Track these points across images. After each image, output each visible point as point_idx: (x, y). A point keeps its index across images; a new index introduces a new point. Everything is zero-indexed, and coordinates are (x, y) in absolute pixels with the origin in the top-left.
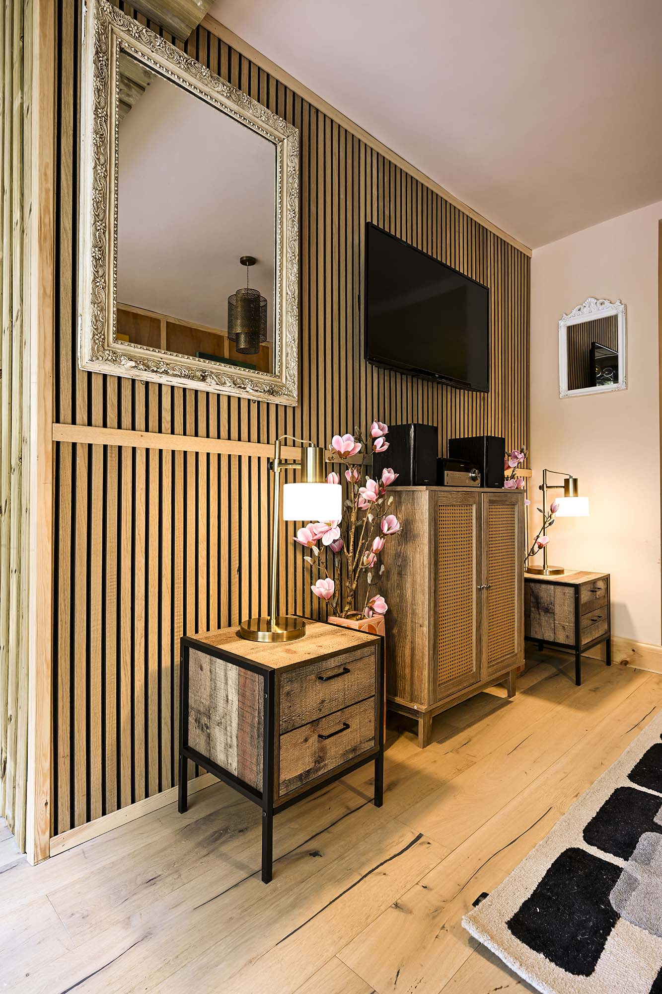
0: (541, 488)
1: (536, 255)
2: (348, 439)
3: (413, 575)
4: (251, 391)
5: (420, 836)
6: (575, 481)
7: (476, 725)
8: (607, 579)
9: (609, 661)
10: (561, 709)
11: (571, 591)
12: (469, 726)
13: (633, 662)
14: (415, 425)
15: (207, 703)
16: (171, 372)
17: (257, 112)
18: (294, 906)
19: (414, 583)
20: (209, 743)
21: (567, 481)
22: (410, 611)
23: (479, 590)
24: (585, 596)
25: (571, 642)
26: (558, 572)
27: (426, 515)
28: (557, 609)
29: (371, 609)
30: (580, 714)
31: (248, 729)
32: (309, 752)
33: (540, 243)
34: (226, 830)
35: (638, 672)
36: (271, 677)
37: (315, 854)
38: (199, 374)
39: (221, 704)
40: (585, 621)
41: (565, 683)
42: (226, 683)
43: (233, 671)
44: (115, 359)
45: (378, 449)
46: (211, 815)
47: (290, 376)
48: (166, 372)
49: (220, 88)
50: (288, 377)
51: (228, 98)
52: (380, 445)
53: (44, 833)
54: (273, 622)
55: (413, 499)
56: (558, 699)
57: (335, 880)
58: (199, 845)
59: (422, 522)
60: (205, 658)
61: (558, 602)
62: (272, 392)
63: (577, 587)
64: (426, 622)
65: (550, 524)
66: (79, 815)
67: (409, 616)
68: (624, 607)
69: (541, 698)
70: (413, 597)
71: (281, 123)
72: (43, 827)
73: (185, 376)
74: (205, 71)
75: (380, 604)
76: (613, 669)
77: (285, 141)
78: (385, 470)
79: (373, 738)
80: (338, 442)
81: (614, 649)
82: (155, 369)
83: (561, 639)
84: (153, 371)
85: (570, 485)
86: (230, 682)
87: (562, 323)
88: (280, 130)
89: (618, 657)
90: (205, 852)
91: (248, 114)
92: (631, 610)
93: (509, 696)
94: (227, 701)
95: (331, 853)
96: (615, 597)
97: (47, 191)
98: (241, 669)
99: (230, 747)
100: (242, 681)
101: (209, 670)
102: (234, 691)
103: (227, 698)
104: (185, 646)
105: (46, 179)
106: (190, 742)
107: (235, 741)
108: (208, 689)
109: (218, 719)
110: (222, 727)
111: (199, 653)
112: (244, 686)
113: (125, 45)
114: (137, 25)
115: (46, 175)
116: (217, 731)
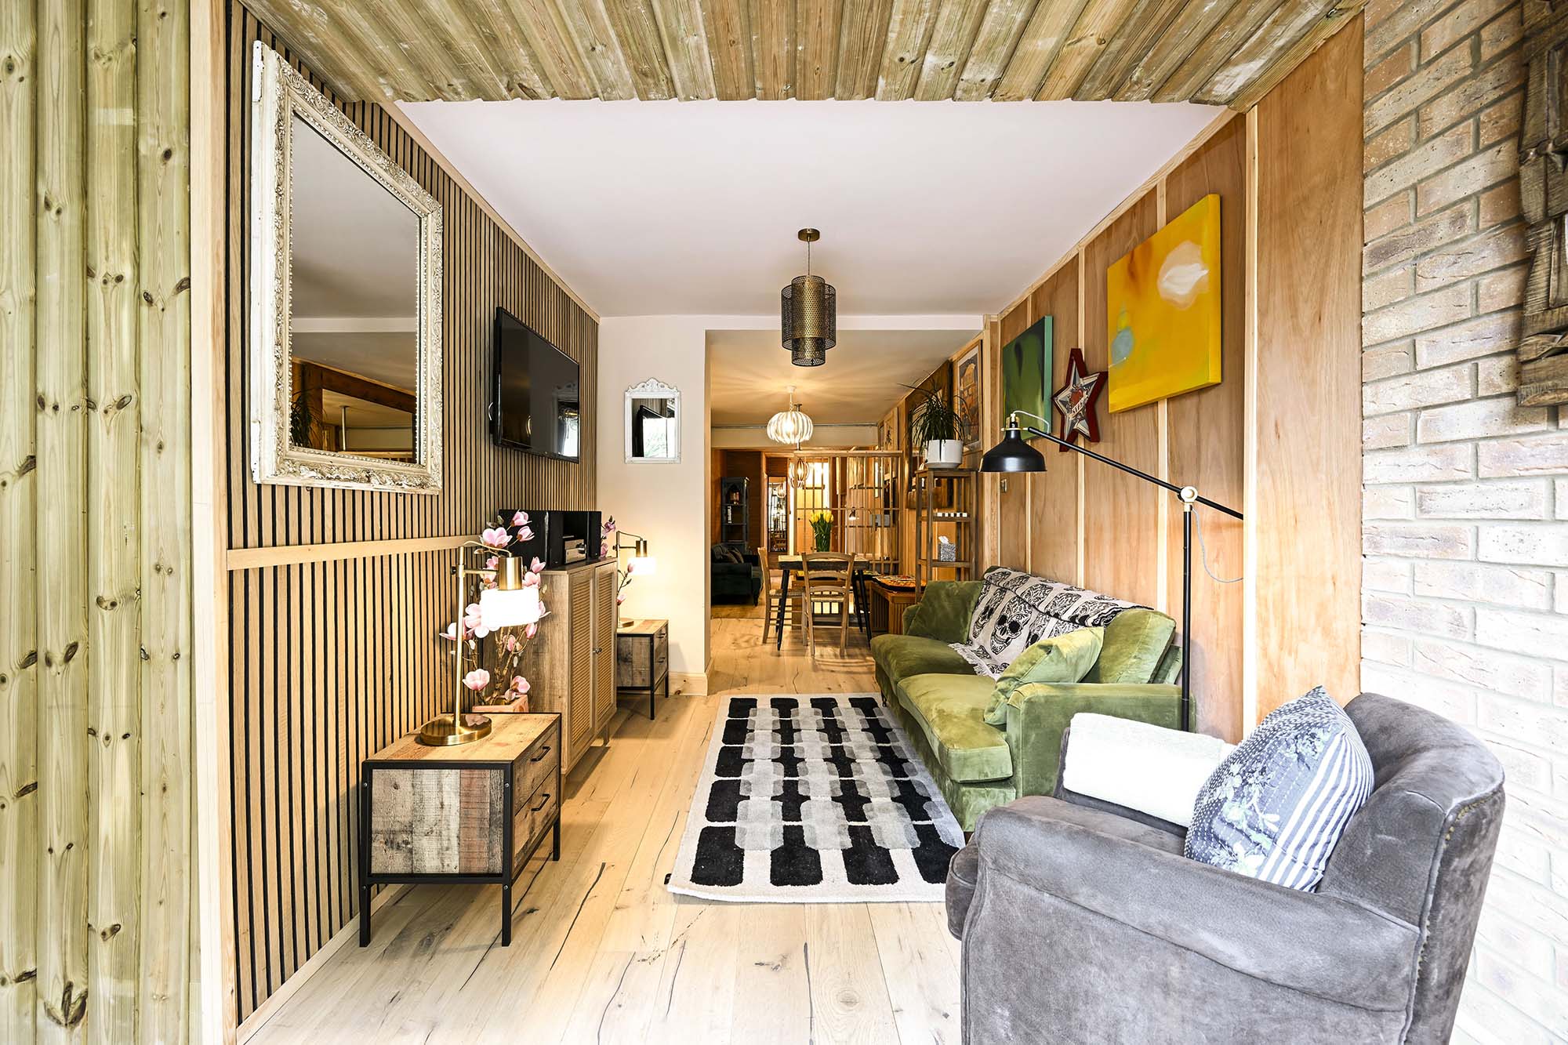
0: (615, 548)
1: (603, 322)
2: (501, 534)
3: (551, 653)
4: (406, 487)
5: (604, 865)
6: (645, 542)
7: (593, 774)
8: (666, 626)
9: (667, 696)
10: (648, 741)
11: (647, 640)
12: (587, 777)
13: (684, 691)
14: (549, 512)
15: (407, 820)
16: (342, 477)
17: (409, 187)
19: (552, 659)
20: (411, 859)
21: (638, 543)
22: (547, 686)
23: (594, 654)
24: (656, 641)
25: (647, 684)
26: (630, 624)
27: (566, 597)
28: (635, 658)
29: (516, 690)
30: (664, 742)
31: (476, 824)
32: (527, 826)
34: (431, 935)
35: (689, 698)
36: (508, 769)
37: (532, 911)
38: (364, 475)
39: (431, 814)
40: (656, 665)
41: (642, 721)
42: (441, 790)
43: (451, 777)
44: (296, 468)
45: (524, 538)
46: (401, 933)
47: (435, 466)
48: (338, 478)
49: (381, 160)
50: (433, 467)
51: (385, 170)
52: (526, 534)
54: (458, 722)
55: (552, 582)
56: (643, 734)
57: (561, 917)
58: (414, 956)
59: (562, 602)
60: (403, 777)
61: (635, 651)
62: (422, 486)
63: (651, 636)
64: (566, 693)
65: (628, 583)
67: (547, 692)
68: (677, 646)
69: (635, 737)
70: (552, 672)
71: (429, 199)
72: (230, 1019)
73: (354, 479)
74: (371, 144)
75: (523, 684)
76: (671, 700)
77: (430, 216)
78: (534, 560)
79: (556, 802)
80: (491, 536)
81: (670, 682)
82: (330, 476)
83: (638, 683)
84: (329, 479)
85: (641, 546)
86: (446, 788)
87: (627, 394)
88: (426, 204)
89: (672, 690)
91: (402, 187)
92: (682, 647)
93: (605, 743)
94: (442, 808)
95: (543, 903)
96: (671, 640)
97: (219, 273)
98: (464, 771)
99: (447, 849)
100: (465, 782)
101: (410, 784)
102: (453, 795)
103: (442, 804)
104: (369, 767)
105: (219, 262)
106: (377, 867)
107: (454, 841)
108: (409, 805)
109: (426, 828)
110: (434, 834)
111: (393, 772)
112: (469, 786)
113: (299, 109)
114: (313, 92)
115: (218, 255)
116: (425, 841)
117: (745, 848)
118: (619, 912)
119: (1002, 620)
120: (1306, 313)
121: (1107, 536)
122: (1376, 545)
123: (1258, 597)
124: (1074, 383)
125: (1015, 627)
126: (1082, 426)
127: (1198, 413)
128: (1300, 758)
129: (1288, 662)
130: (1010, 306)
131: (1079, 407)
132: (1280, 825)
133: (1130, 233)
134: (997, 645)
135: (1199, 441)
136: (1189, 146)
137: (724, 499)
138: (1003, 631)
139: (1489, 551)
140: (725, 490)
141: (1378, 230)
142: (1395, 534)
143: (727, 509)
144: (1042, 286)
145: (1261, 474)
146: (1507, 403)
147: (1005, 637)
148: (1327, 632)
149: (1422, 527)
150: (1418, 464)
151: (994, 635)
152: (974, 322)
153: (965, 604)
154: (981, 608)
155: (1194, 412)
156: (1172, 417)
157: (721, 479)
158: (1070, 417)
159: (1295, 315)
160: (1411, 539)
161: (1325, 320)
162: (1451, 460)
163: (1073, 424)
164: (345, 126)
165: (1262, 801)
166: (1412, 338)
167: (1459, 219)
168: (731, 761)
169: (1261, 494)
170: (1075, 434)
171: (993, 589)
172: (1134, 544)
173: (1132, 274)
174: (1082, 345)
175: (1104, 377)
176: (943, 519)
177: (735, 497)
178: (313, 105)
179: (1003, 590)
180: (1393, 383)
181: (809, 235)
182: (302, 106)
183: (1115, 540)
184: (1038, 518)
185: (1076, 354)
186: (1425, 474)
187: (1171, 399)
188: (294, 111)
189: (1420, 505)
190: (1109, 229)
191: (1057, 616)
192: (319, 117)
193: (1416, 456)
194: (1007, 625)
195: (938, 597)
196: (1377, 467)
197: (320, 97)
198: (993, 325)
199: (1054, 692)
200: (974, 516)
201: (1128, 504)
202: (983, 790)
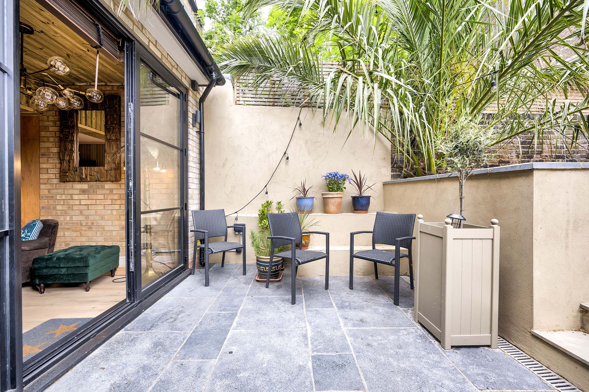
120: (29, 159)
122: (42, 198)
132: (31, 234)
139: (58, 198)
141: (43, 151)
142: (45, 196)
146: (59, 180)
149: (49, 195)
150: (48, 187)
160: (47, 197)
162: (53, 186)
166: (48, 169)
167: (53, 155)
180: (44, 174)
186: (49, 188)
189: (49, 192)
193: (48, 185)
196: (42, 186)
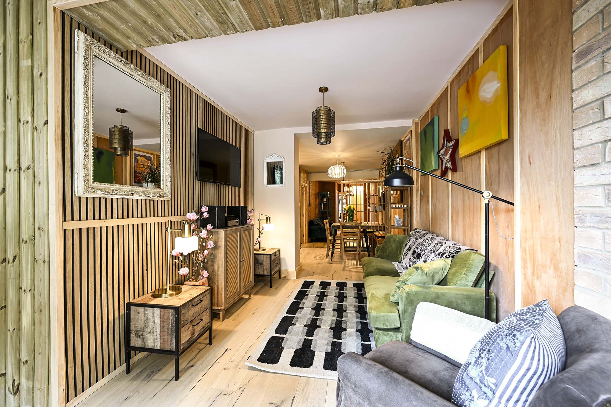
0: (258, 220)
1: (256, 133)
2: (194, 215)
3: (218, 261)
4: (152, 197)
5: (227, 349)
6: (270, 218)
7: (239, 310)
8: (279, 251)
9: (280, 278)
10: (266, 297)
11: (269, 257)
12: (237, 310)
13: (287, 277)
14: (218, 206)
15: (143, 326)
16: (119, 194)
17: (154, 83)
18: (190, 383)
19: (218, 264)
20: (144, 342)
21: (267, 218)
22: (217, 274)
23: (240, 262)
24: (273, 257)
25: (269, 274)
26: (264, 250)
27: (223, 240)
28: (264, 263)
29: (202, 276)
30: (272, 298)
31: (166, 330)
32: (190, 332)
33: (258, 130)
34: (152, 372)
35: (289, 280)
36: (177, 310)
37: (192, 366)
38: (130, 193)
39: (150, 325)
40: (273, 266)
41: (267, 288)
42: (154, 316)
43: (157, 311)
45: (205, 217)
47: (168, 189)
49: (138, 73)
50: (167, 190)
51: (142, 77)
52: (206, 215)
53: (63, 403)
54: (168, 289)
55: (218, 234)
56: (265, 294)
57: (202, 370)
58: (143, 380)
59: (221, 242)
60: (141, 309)
61: (265, 260)
62: (160, 197)
63: (270, 255)
64: (223, 278)
65: (262, 234)
66: (79, 390)
67: (216, 276)
68: (284, 259)
69: (259, 295)
70: (218, 269)
72: (63, 400)
73: (125, 194)
74: (135, 68)
75: (205, 274)
76: (281, 280)
77: (164, 94)
78: (208, 225)
79: (209, 322)
80: (189, 216)
81: (281, 273)
82: (112, 193)
83: (266, 273)
84: (115, 195)
85: (268, 219)
86: (156, 315)
87: (265, 160)
88: (162, 89)
89: (283, 276)
90: (146, 382)
91: (150, 83)
92: (287, 259)
93: (249, 297)
94: (154, 323)
95: (198, 364)
96: (282, 256)
97: (58, 118)
98: (162, 309)
99: (156, 339)
100: (162, 314)
101: (143, 313)
102: (158, 318)
103: (154, 321)
104: (129, 306)
105: (58, 113)
106: (132, 344)
107: (159, 336)
108: (143, 321)
109: (149, 331)
110: (152, 333)
111: (137, 308)
112: (164, 315)
113: (96, 54)
114: (103, 47)
115: (58, 111)
116: (148, 335)
117: (285, 347)
118: (225, 370)
119: (414, 253)
120: (543, 95)
121: (461, 214)
122: (582, 221)
123: (521, 247)
124: (446, 145)
125: (419, 256)
126: (449, 165)
127: (498, 154)
128: (508, 347)
129: (537, 283)
130: (423, 115)
131: (448, 156)
132: (496, 385)
133: (468, 73)
134: (411, 264)
135: (499, 169)
136: (493, 25)
137: (320, 200)
138: (414, 257)
140: (320, 197)
142: (593, 214)
143: (321, 205)
144: (434, 103)
145: (522, 183)
147: (414, 260)
148: (556, 269)
150: (606, 174)
151: (410, 259)
152: (408, 123)
153: (401, 244)
154: (407, 247)
155: (496, 155)
156: (487, 158)
157: (319, 193)
158: (445, 161)
159: (537, 98)
160: (602, 218)
161: (553, 98)
163: (446, 164)
164: (120, 60)
165: (487, 369)
166: (602, 100)
168: (294, 308)
169: (522, 194)
170: (447, 168)
171: (413, 239)
172: (472, 219)
173: (468, 91)
174: (449, 128)
175: (457, 141)
176: (396, 208)
177: (325, 200)
178: (103, 52)
179: (416, 239)
180: (590, 128)
181: (323, 90)
182: (97, 53)
183: (464, 217)
184: (434, 207)
185: (447, 132)
187: (487, 149)
188: (95, 56)
189: (608, 198)
190: (459, 73)
191: (434, 252)
192: (106, 57)
193: (605, 169)
194: (416, 255)
195: (390, 242)
196: (582, 177)
197: (106, 50)
198: (417, 124)
199: (420, 289)
200: (410, 206)
201: (469, 200)
202: (385, 333)
